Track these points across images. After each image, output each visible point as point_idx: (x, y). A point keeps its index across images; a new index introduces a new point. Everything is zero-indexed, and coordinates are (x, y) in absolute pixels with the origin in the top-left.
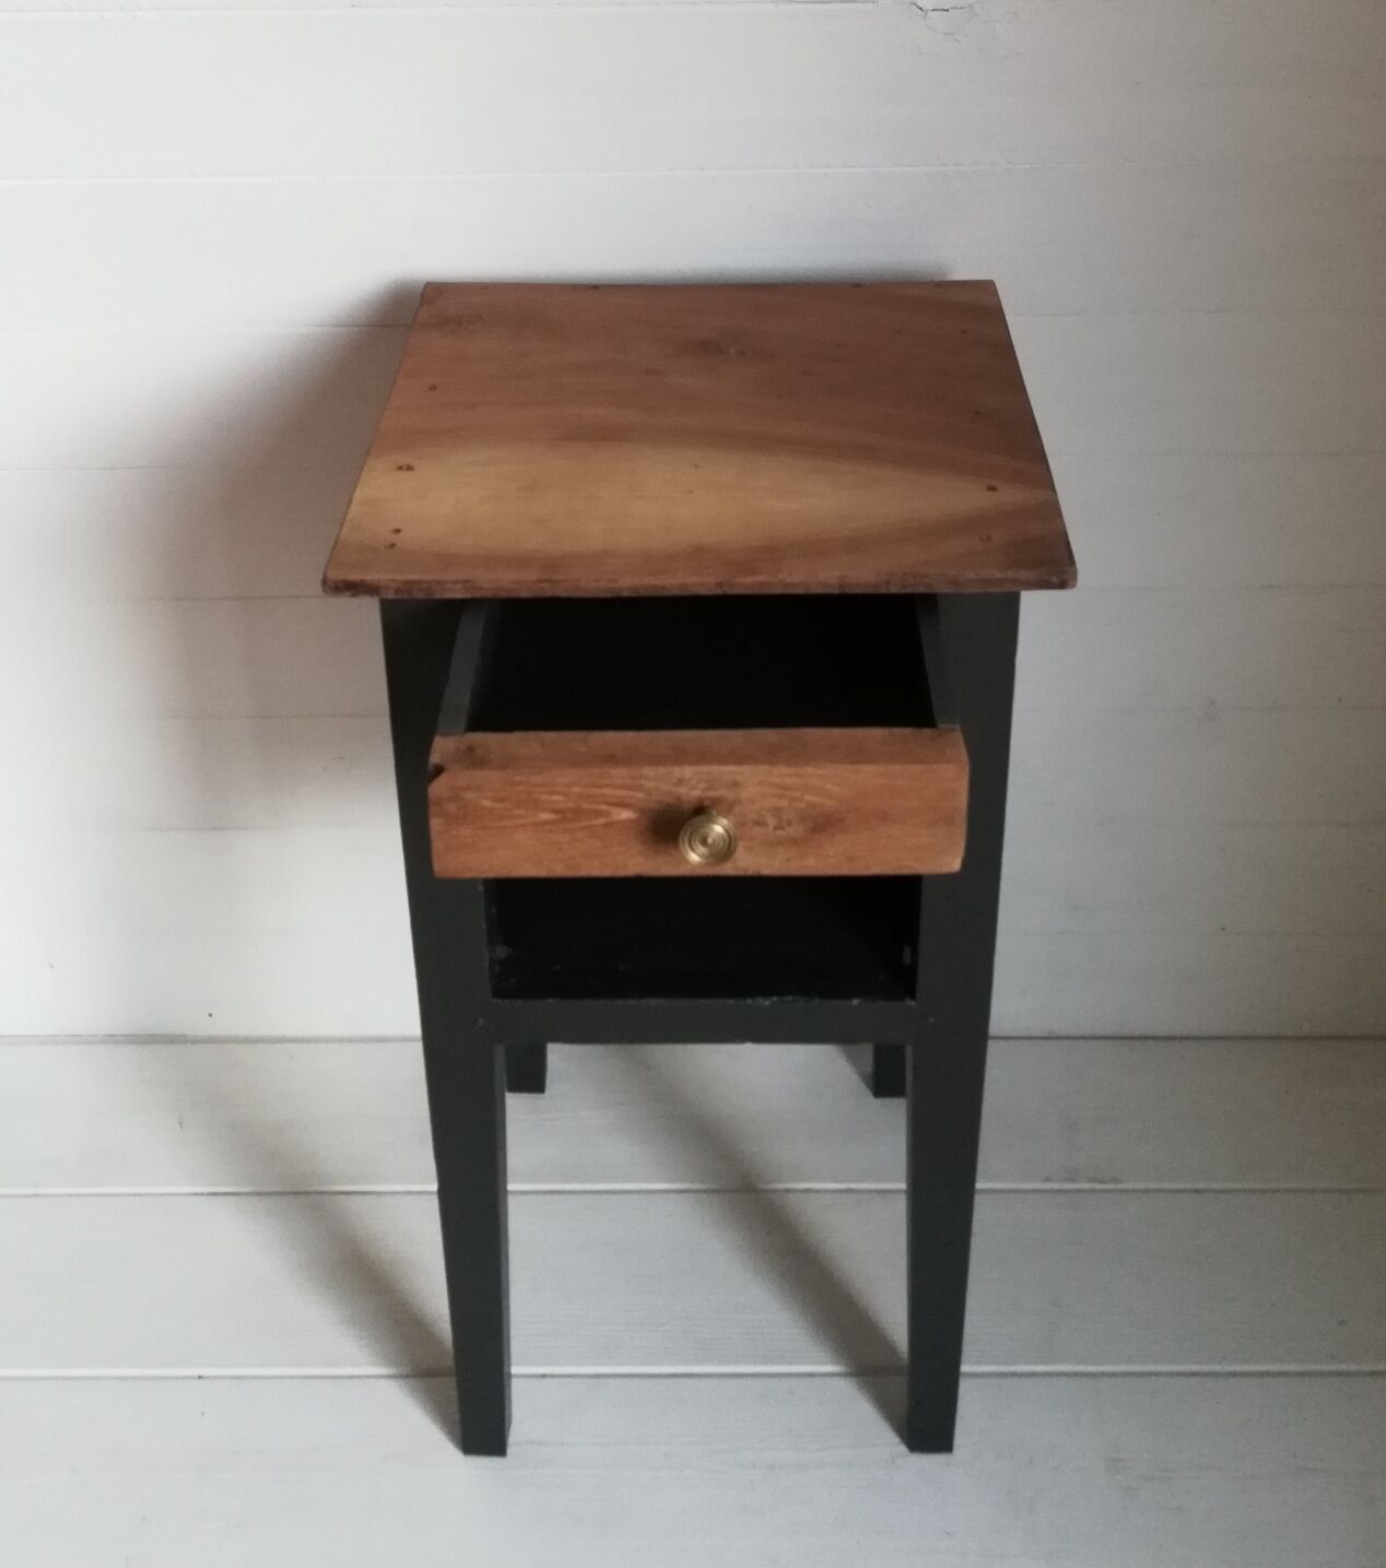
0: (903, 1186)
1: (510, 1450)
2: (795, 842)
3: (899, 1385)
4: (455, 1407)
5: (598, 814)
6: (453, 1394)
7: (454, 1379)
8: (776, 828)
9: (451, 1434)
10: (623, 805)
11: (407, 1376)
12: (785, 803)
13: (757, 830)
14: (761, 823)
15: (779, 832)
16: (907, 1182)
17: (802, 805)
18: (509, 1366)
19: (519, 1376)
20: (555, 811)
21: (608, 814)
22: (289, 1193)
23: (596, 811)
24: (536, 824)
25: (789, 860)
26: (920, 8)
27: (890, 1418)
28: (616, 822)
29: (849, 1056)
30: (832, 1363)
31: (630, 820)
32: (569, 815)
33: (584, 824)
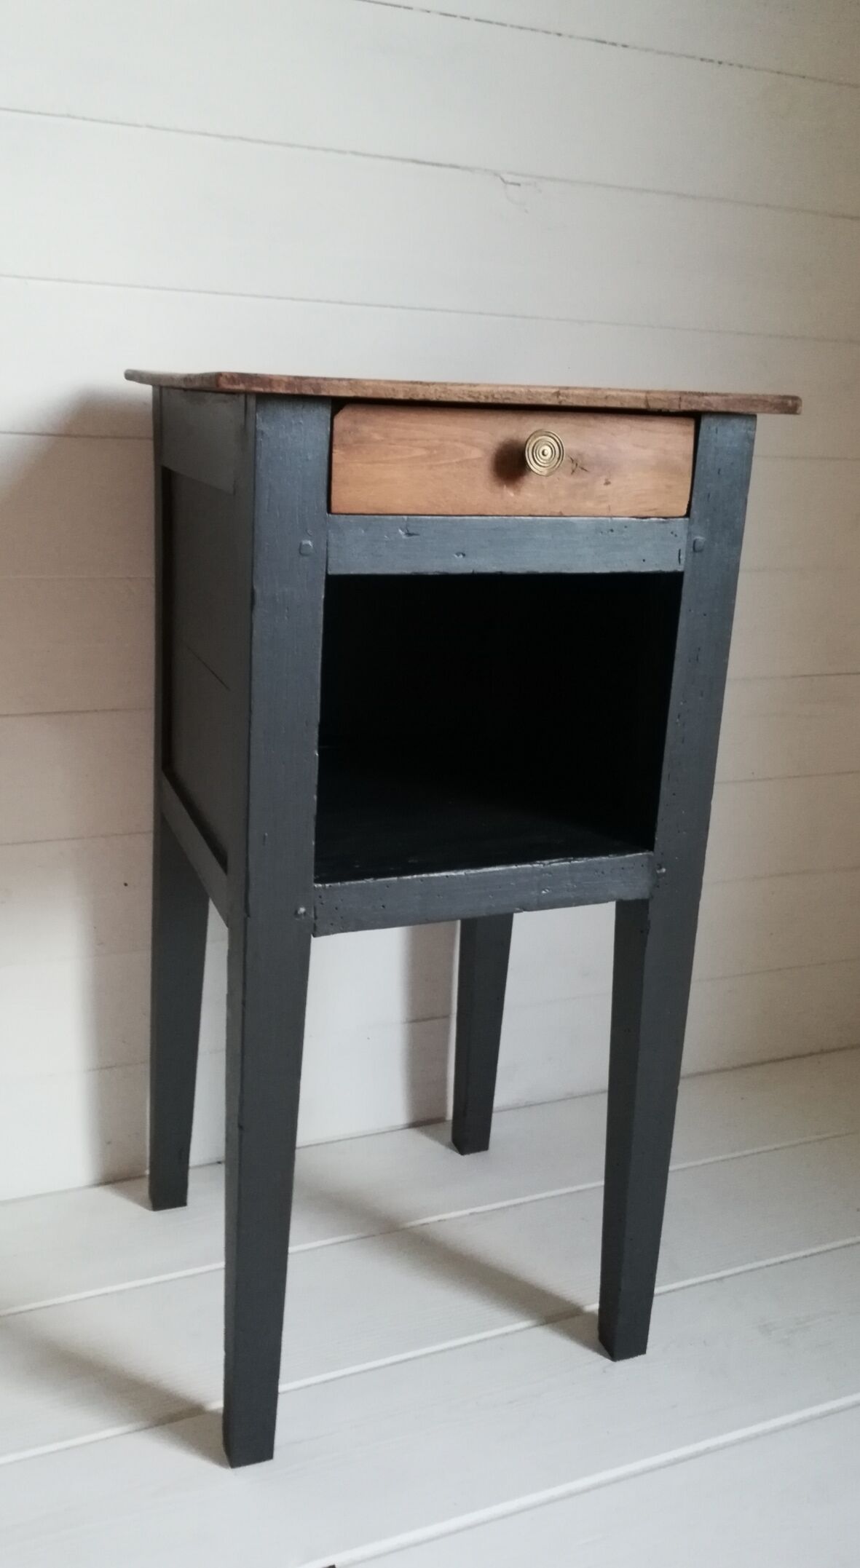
1: (278, 1453)
5: (456, 451)
10: (475, 445)
21: (463, 452)
23: (455, 448)
24: (408, 460)
26: (502, 179)
27: (587, 1344)
28: (467, 460)
29: (426, 1133)
30: (522, 1321)
31: (477, 459)
32: (435, 451)
33: (445, 461)
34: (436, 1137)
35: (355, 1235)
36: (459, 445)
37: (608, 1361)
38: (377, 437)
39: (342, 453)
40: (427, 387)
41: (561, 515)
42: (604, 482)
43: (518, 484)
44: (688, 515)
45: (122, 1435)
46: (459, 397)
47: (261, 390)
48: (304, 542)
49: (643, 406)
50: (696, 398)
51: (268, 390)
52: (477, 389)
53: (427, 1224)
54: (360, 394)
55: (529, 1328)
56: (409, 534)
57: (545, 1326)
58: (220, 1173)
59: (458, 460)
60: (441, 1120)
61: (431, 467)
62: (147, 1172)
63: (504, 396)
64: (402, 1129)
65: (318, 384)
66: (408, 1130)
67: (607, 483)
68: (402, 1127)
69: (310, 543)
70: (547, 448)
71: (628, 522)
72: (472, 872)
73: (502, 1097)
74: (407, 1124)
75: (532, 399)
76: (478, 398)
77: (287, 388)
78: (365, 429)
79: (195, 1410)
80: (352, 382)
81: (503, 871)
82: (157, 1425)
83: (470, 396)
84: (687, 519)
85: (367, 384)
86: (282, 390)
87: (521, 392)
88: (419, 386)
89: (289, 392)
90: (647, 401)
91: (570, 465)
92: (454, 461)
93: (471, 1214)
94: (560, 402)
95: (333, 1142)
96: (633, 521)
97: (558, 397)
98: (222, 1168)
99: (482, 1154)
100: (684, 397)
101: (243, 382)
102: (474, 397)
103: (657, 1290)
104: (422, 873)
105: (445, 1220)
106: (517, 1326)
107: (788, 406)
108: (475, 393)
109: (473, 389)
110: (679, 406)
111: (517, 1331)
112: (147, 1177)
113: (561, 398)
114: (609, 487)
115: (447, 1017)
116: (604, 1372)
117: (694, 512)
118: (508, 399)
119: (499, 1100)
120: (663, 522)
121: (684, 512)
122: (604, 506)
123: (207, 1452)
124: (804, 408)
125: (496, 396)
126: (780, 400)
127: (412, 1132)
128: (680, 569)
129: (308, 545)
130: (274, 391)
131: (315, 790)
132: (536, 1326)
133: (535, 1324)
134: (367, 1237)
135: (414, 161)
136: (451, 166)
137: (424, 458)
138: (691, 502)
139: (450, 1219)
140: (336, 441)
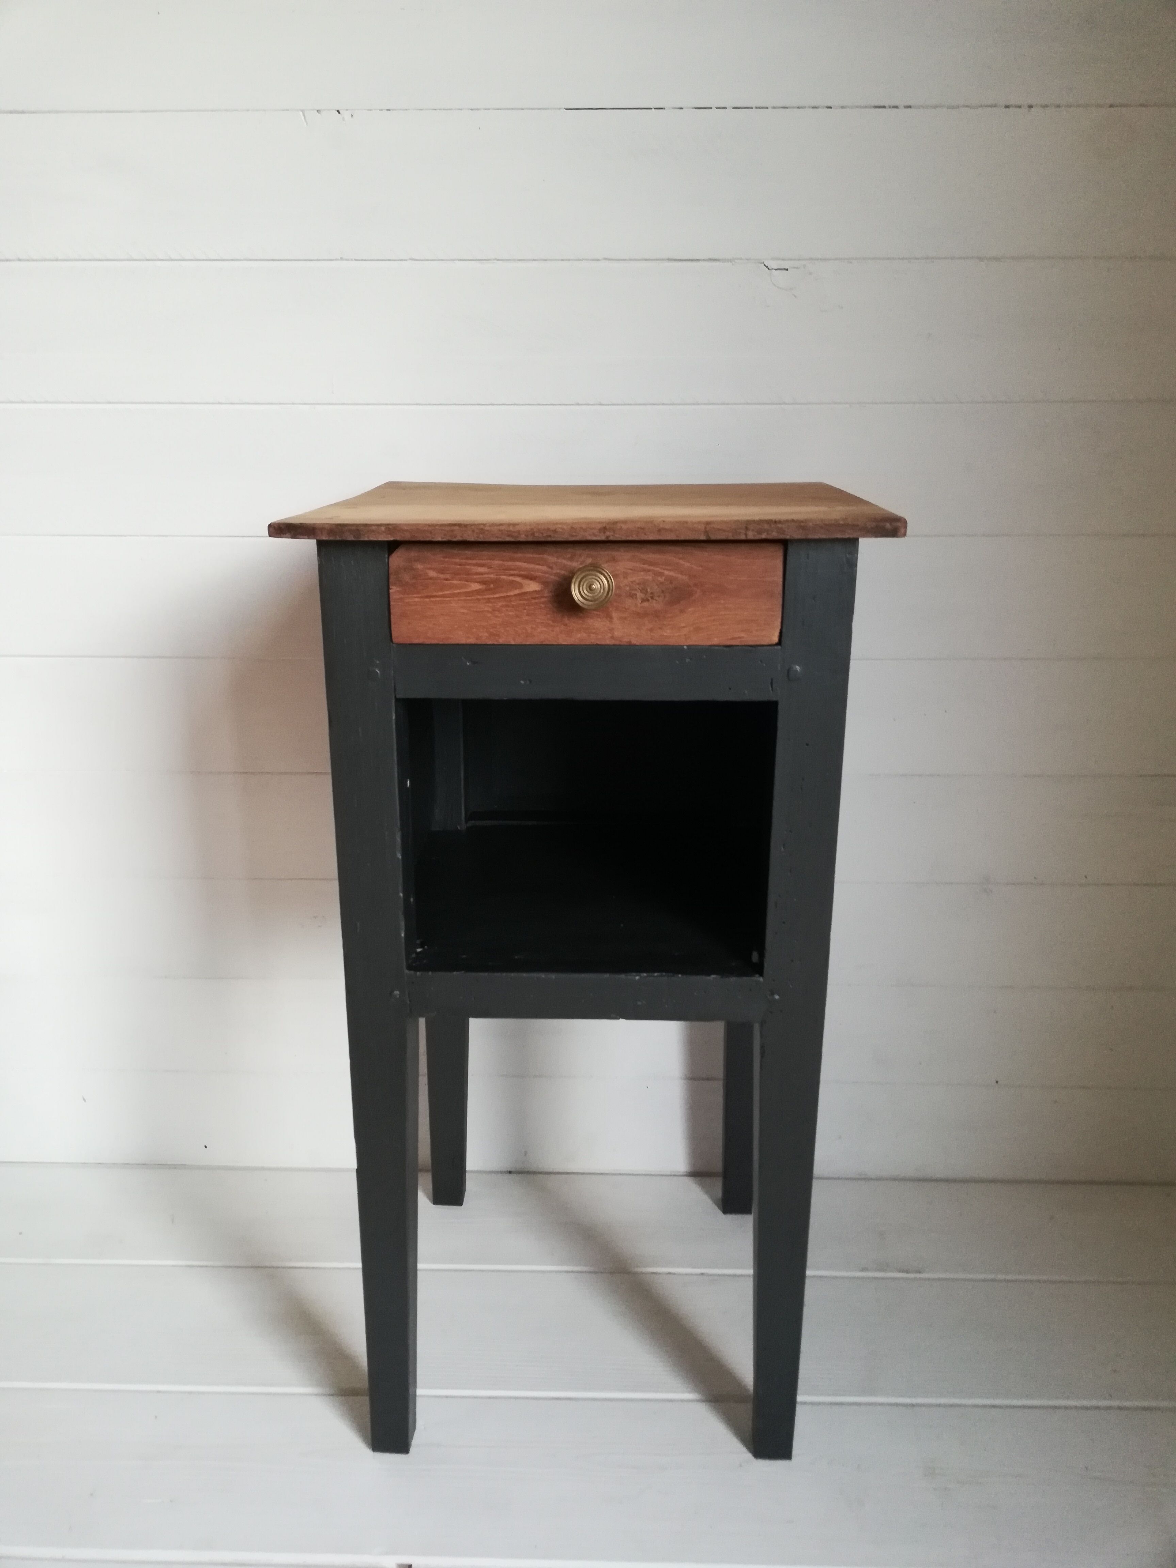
0: (751, 1272)
1: (413, 1449)
2: (657, 615)
3: (746, 1411)
4: (368, 1419)
5: (513, 585)
6: (367, 1408)
7: (367, 1399)
8: (643, 601)
9: (364, 1438)
10: (533, 578)
11: (332, 1395)
12: (649, 577)
13: (629, 602)
14: (632, 596)
15: (646, 604)
16: (754, 1270)
17: (661, 579)
18: (415, 1387)
19: (422, 1396)
20: (483, 582)
21: (521, 586)
22: (252, 1267)
23: (512, 582)
24: (467, 594)
25: (651, 630)
26: (767, 267)
28: (526, 593)
29: (703, 1186)
30: (690, 1392)
31: (536, 592)
32: (492, 586)
33: (502, 595)
34: (708, 1191)
35: (585, 1269)
36: (518, 579)
37: (749, 1456)
38: (432, 574)
39: (400, 590)
41: (630, 643)
42: (679, 611)
43: (581, 615)
44: (779, 643)
45: (307, 1395)
46: (498, 538)
48: (372, 670)
49: (703, 537)
50: (767, 527)
52: (517, 528)
55: (693, 1401)
56: (473, 662)
57: (708, 1404)
59: (514, 593)
61: (488, 601)
63: (545, 535)
64: (681, 1175)
65: (358, 530)
66: (685, 1178)
67: (684, 612)
68: (684, 1174)
69: (377, 670)
70: (595, 583)
74: (689, 1173)
75: (576, 536)
76: (517, 537)
78: (421, 565)
80: (390, 527)
81: (593, 979)
82: (337, 1395)
83: (509, 536)
84: (779, 647)
85: (405, 528)
87: (563, 529)
88: (456, 528)
90: (706, 532)
91: (641, 596)
92: (511, 594)
93: (699, 1274)
94: (608, 537)
97: (604, 533)
99: (744, 1217)
100: (754, 526)
102: (513, 537)
104: (513, 972)
105: (674, 1274)
106: (683, 1395)
107: (889, 529)
109: (511, 528)
110: (746, 535)
111: (682, 1401)
113: (608, 533)
114: (686, 616)
116: (741, 1466)
117: (789, 640)
118: (550, 536)
120: (749, 651)
121: (775, 639)
122: (679, 634)
125: (537, 535)
126: (874, 524)
128: (773, 697)
129: (376, 673)
132: (698, 1401)
133: (698, 1399)
134: (596, 1273)
135: (669, 260)
136: (710, 260)
137: (478, 592)
138: (784, 630)
139: (679, 1274)
140: (392, 578)
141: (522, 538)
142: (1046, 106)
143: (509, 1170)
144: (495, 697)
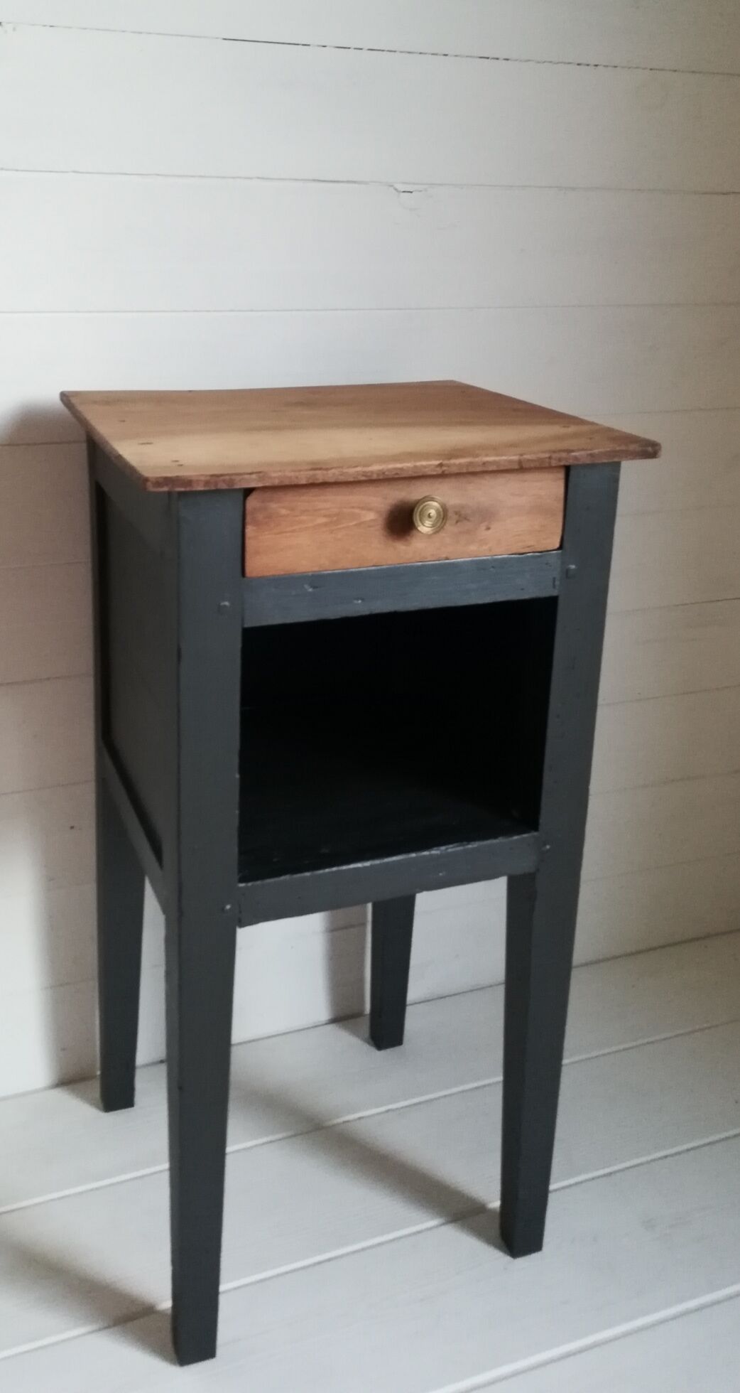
1: (216, 1353)
2: (469, 533)
5: (353, 516)
10: (370, 509)
20: (328, 516)
21: (359, 516)
23: (352, 514)
24: (313, 527)
25: (464, 546)
26: (396, 189)
27: (489, 1241)
28: (363, 523)
29: (346, 1028)
30: (432, 1219)
31: (372, 520)
32: (335, 518)
33: (344, 525)
34: (355, 1032)
35: (284, 1135)
36: (357, 511)
37: (508, 1258)
38: (284, 512)
39: (255, 528)
40: (325, 472)
41: (447, 559)
42: (484, 528)
43: (409, 538)
44: (561, 547)
45: (84, 1335)
46: (353, 478)
47: (182, 489)
48: (222, 604)
49: (517, 466)
50: (564, 455)
51: (188, 489)
52: (372, 469)
53: (348, 1121)
54: (268, 484)
55: (437, 1227)
56: (314, 587)
57: (453, 1224)
58: (162, 1071)
59: (354, 523)
60: (359, 1014)
61: (332, 532)
62: (98, 1073)
63: (393, 473)
64: (326, 1024)
66: (330, 1026)
67: (488, 529)
69: (227, 603)
70: (433, 509)
71: (507, 558)
72: (377, 862)
73: (416, 989)
74: (329, 1020)
75: (418, 472)
76: (370, 476)
77: (205, 486)
78: (273, 506)
79: (148, 1310)
80: (260, 475)
81: (402, 860)
82: (115, 1325)
83: (363, 476)
84: (560, 551)
86: (200, 488)
87: (408, 467)
88: (319, 472)
89: (206, 489)
90: (520, 462)
91: (456, 517)
92: (351, 524)
93: (388, 1111)
95: (262, 1039)
96: (511, 558)
98: (164, 1068)
99: (397, 1049)
100: (554, 456)
101: (167, 485)
103: (552, 1187)
104: (333, 866)
106: (427, 1222)
107: (649, 450)
108: (369, 472)
110: (550, 462)
111: (430, 1229)
112: (98, 1077)
113: (444, 468)
114: (490, 531)
115: (364, 924)
116: (506, 1268)
117: (566, 545)
119: (413, 993)
120: (539, 556)
121: (557, 545)
122: (485, 547)
123: (158, 1350)
124: (664, 452)
125: (386, 473)
127: (332, 1027)
128: (555, 593)
129: (225, 606)
130: (194, 489)
131: (237, 805)
132: (443, 1224)
133: (444, 1221)
134: (295, 1136)
135: (314, 180)
136: (348, 182)
137: (325, 525)
138: (565, 538)
139: (369, 1117)
140: (248, 519)
141: (375, 477)
142: (607, 66)
143: (160, 1059)
144: (332, 617)
